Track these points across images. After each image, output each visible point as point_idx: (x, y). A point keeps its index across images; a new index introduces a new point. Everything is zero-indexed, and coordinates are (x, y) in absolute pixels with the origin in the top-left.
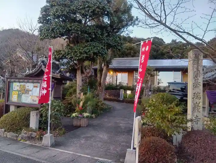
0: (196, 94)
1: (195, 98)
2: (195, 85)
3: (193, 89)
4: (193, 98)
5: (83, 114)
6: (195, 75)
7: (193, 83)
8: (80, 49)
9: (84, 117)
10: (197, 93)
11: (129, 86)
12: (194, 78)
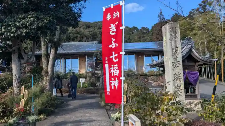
0: (176, 75)
1: (175, 80)
2: (174, 64)
3: (173, 69)
4: (174, 80)
5: (27, 118)
6: (173, 53)
7: (173, 63)
8: (15, 21)
9: (28, 123)
10: (177, 73)
11: (81, 73)
12: (173, 56)
